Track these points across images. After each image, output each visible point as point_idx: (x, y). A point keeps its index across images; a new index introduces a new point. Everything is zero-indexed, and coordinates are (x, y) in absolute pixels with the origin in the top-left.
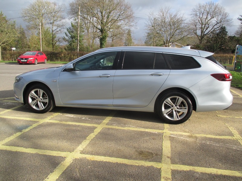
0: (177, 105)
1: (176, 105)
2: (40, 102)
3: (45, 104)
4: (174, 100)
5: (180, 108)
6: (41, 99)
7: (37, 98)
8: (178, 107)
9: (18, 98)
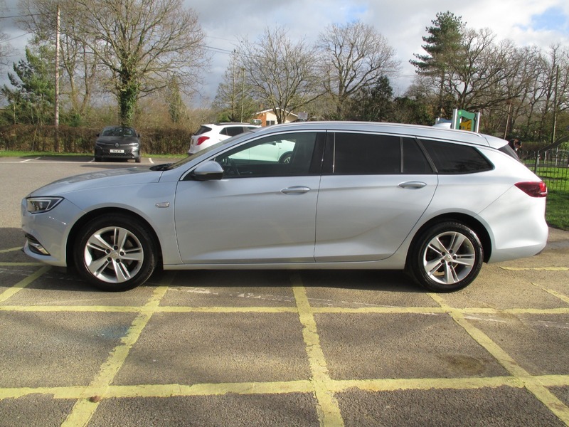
0: (453, 250)
1: (451, 252)
2: (118, 261)
3: (131, 266)
4: (447, 241)
5: (458, 257)
6: (122, 254)
7: (109, 251)
8: (455, 255)
9: (49, 255)
